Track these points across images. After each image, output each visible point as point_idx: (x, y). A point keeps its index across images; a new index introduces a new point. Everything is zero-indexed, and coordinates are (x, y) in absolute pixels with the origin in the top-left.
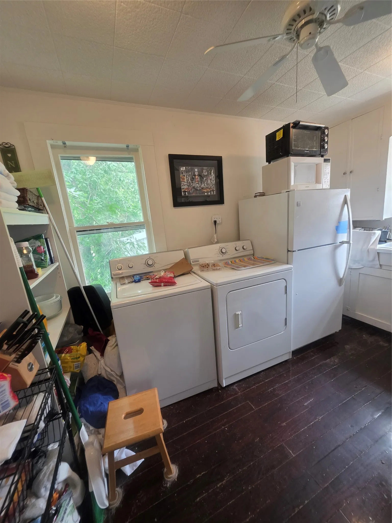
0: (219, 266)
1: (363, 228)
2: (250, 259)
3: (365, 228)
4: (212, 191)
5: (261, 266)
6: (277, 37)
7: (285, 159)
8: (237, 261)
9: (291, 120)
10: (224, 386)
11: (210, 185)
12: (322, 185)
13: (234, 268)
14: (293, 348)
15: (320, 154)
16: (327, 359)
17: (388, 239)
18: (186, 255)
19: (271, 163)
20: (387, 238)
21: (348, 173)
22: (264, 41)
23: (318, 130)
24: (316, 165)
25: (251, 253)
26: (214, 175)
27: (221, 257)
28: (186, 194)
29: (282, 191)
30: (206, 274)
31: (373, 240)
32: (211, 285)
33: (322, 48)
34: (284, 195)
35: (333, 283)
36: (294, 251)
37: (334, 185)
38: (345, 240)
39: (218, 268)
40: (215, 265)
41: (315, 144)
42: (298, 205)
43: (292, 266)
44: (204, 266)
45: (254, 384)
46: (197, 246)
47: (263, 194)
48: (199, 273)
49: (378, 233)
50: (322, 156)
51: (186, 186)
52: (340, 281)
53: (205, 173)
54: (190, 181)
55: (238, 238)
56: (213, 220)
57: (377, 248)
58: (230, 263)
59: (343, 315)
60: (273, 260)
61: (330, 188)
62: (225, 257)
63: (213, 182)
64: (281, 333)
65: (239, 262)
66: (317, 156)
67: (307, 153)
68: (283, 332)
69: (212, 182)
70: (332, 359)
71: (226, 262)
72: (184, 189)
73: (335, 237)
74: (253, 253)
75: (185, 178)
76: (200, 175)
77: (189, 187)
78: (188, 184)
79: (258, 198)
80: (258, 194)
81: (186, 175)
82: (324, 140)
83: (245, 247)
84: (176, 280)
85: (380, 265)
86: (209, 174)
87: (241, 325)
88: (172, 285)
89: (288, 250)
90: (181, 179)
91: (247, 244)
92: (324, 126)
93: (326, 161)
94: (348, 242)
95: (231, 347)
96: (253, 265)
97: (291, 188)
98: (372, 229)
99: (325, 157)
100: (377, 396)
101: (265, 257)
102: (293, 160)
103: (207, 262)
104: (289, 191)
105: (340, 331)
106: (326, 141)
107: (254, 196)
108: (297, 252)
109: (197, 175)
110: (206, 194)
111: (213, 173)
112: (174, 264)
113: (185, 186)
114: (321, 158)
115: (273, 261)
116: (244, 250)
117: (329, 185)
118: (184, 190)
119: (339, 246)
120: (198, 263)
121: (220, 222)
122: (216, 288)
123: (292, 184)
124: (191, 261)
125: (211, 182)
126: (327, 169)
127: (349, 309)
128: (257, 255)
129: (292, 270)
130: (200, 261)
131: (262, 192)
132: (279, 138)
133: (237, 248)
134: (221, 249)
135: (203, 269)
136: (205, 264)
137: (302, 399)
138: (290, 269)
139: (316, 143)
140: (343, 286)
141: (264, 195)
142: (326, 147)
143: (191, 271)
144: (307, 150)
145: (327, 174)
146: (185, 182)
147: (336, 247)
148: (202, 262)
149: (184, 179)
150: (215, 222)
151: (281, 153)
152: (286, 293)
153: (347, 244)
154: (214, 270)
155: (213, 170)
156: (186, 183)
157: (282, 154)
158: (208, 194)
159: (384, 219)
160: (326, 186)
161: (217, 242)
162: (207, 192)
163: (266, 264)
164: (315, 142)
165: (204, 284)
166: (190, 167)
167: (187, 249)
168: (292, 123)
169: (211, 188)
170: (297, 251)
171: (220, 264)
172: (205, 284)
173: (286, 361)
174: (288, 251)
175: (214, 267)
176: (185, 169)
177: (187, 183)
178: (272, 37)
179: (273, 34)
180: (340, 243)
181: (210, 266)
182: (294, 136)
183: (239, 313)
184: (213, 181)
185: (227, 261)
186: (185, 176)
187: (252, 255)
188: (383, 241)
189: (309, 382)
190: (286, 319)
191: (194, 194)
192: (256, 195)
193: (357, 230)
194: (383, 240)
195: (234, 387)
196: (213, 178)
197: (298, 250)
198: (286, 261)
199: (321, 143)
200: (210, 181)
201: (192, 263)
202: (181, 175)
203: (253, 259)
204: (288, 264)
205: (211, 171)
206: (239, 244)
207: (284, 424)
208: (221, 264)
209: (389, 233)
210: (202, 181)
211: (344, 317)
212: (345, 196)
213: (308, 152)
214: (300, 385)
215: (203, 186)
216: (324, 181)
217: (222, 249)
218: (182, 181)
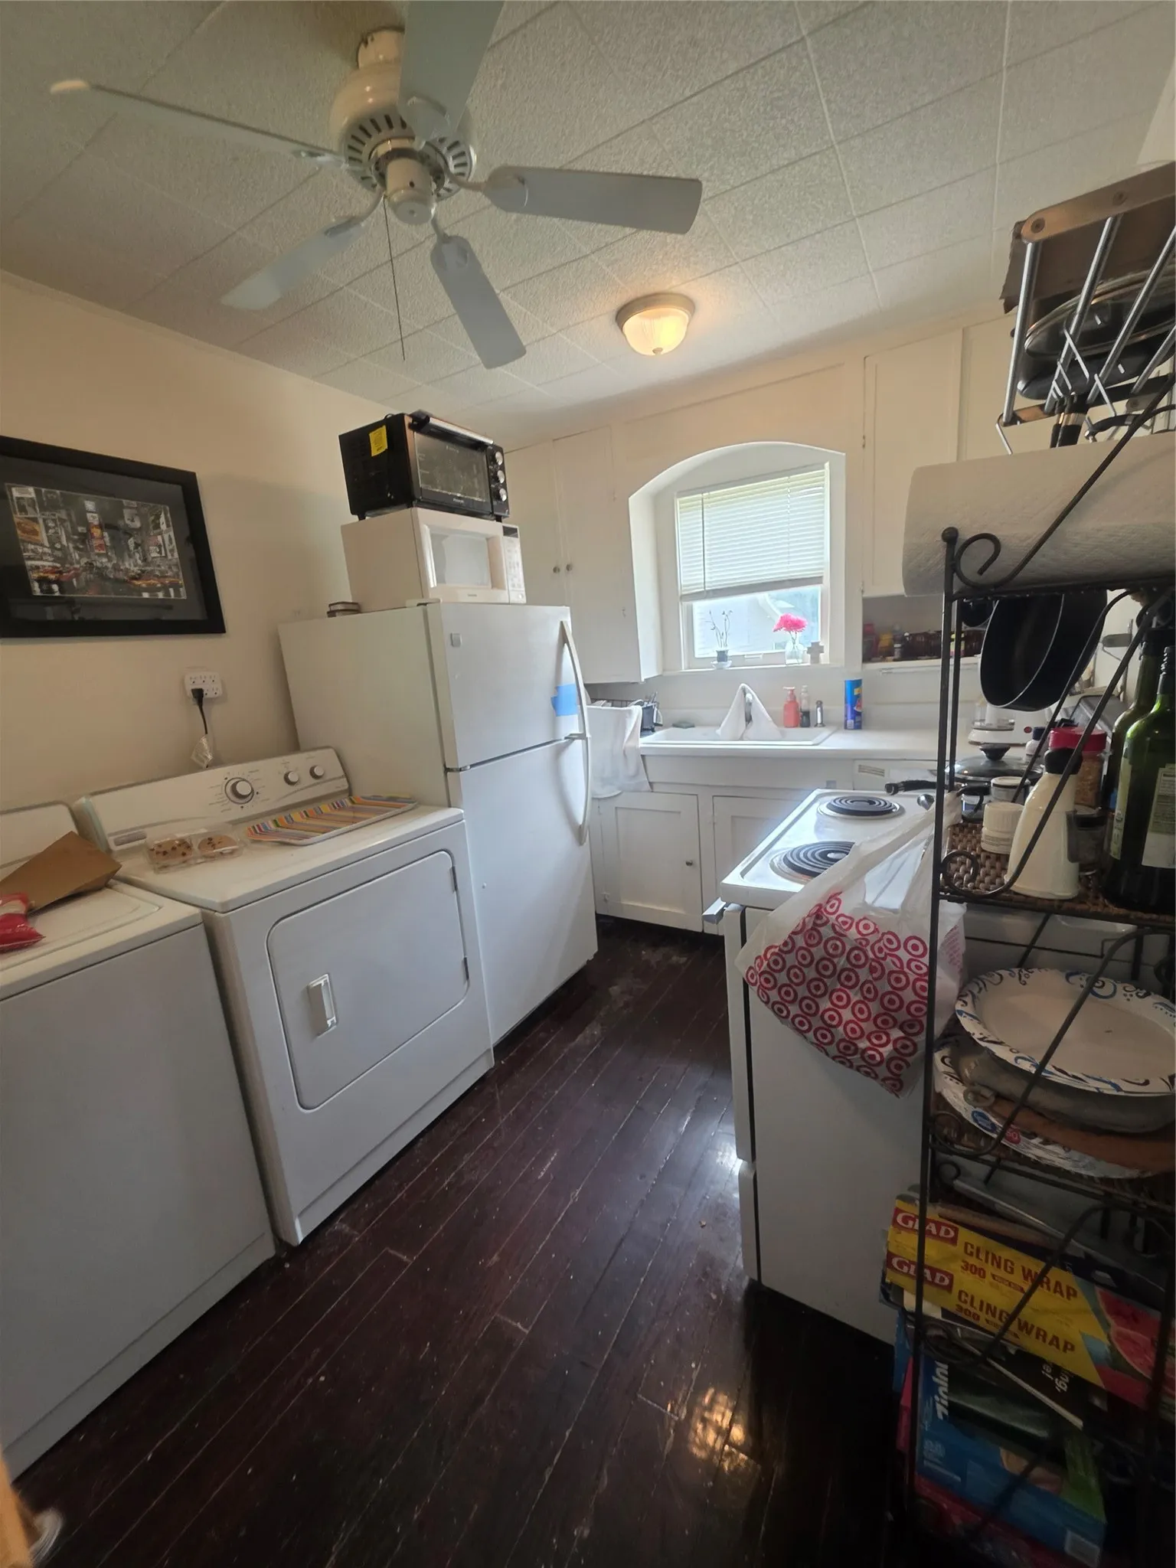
0: (231, 842)
1: (608, 701)
2: (340, 807)
3: (614, 702)
4: (170, 587)
5: (373, 823)
6: (319, 155)
7: (406, 512)
8: (296, 816)
9: (407, 408)
10: (301, 1239)
11: (159, 566)
12: (507, 591)
13: (287, 840)
14: (495, 1037)
15: (492, 513)
16: (576, 1036)
17: (656, 725)
18: (81, 819)
19: (367, 518)
20: (655, 721)
21: (563, 568)
22: (286, 148)
23: (479, 449)
24: (487, 539)
25: (343, 788)
26: (172, 534)
27: (237, 812)
28: (51, 591)
29: (408, 603)
30: (178, 880)
31: (630, 729)
32: (203, 913)
33: (450, 238)
34: (414, 613)
35: (563, 839)
36: (460, 770)
37: (535, 597)
38: (576, 731)
39: (229, 848)
40: (215, 841)
41: (477, 486)
42: (454, 642)
43: (463, 811)
44: (169, 849)
45: (400, 1187)
46: (132, 782)
47: (354, 609)
48: (151, 877)
49: (637, 711)
50: (499, 519)
51: (46, 560)
52: (579, 833)
53: (133, 521)
54: (65, 542)
55: (294, 745)
56: (190, 687)
57: (640, 745)
58: (273, 826)
59: (598, 917)
60: (409, 801)
61: (528, 603)
62: (251, 809)
63: (172, 555)
64: (458, 1005)
65: (304, 821)
66: (485, 516)
67: (460, 505)
68: (462, 1001)
69: (166, 556)
70: (588, 1031)
71: (258, 826)
72: (41, 570)
73: (554, 725)
74: (346, 787)
75: (41, 528)
76: (106, 526)
77: (63, 565)
78: (59, 554)
79: (339, 618)
80: (340, 607)
81: (44, 520)
82: (497, 480)
83: (318, 772)
84: (40, 925)
85: (650, 783)
86: (151, 527)
87: (334, 1018)
88: (21, 948)
89: (445, 766)
90: (19, 532)
91: (325, 761)
92: (491, 442)
93: (509, 532)
94: (582, 736)
95: (306, 1103)
96: (354, 820)
97: (432, 596)
98: (625, 703)
99: (506, 524)
100: (679, 1081)
101: (385, 795)
102: (428, 519)
103: (179, 836)
104: (425, 604)
105: (595, 955)
106: (502, 481)
107: (328, 613)
108: (470, 772)
109: (96, 523)
110: (146, 595)
111: (168, 526)
112: (22, 864)
113: (42, 559)
114: (495, 521)
115: (410, 803)
116: (315, 781)
117: (524, 593)
118: (42, 574)
119: (566, 745)
120: (141, 846)
121: (217, 695)
122: (228, 917)
123: (432, 586)
124: (111, 840)
125: (163, 555)
126: (512, 553)
127: (608, 896)
128: (359, 792)
129: (464, 821)
130: (148, 837)
131: (351, 601)
132: (378, 450)
133: (291, 777)
134: (234, 786)
135: (165, 862)
136: (172, 842)
137: (531, 1167)
138: (458, 819)
139: (479, 483)
140: (587, 844)
141: (358, 611)
142: (504, 498)
143: (112, 875)
144: (460, 498)
145: (516, 566)
146: (42, 545)
147: (560, 751)
148: (156, 837)
149: (35, 533)
150: (199, 695)
151: (389, 495)
152: (456, 888)
153: (580, 741)
154: (212, 858)
155: (166, 514)
156: (48, 550)
157: (392, 497)
158: (157, 595)
159: (643, 680)
160: (518, 597)
161: (217, 763)
162: (151, 589)
163: (388, 814)
164: (476, 481)
165: (175, 913)
166: (58, 492)
167: (83, 800)
168: (411, 416)
169: (166, 577)
170: (469, 767)
171: (233, 835)
172: (181, 912)
173: (482, 1080)
174: (447, 770)
175: (212, 847)
176: (33, 495)
177: (52, 547)
178: (307, 149)
179: (312, 142)
180: (566, 738)
181: (195, 847)
182: (419, 452)
183: (322, 982)
184: (169, 554)
185: (259, 822)
186: (41, 521)
187: (348, 794)
188: (648, 730)
189: (544, 1111)
190: (465, 959)
191: (92, 594)
192: (333, 608)
193: (599, 705)
194: (647, 728)
195: (337, 1226)
196: (171, 543)
197: (472, 766)
198: (446, 802)
199: (490, 485)
200: (160, 552)
201: (113, 847)
202: (18, 517)
203: (350, 804)
204: (450, 806)
205: (158, 517)
206: (298, 763)
207: (495, 1258)
208: (239, 834)
209: (656, 709)
210: (119, 547)
211: (601, 921)
212: (562, 623)
213: (462, 501)
214: (524, 1131)
215: (127, 566)
216: (510, 583)
217: (237, 782)
218: (24, 541)
